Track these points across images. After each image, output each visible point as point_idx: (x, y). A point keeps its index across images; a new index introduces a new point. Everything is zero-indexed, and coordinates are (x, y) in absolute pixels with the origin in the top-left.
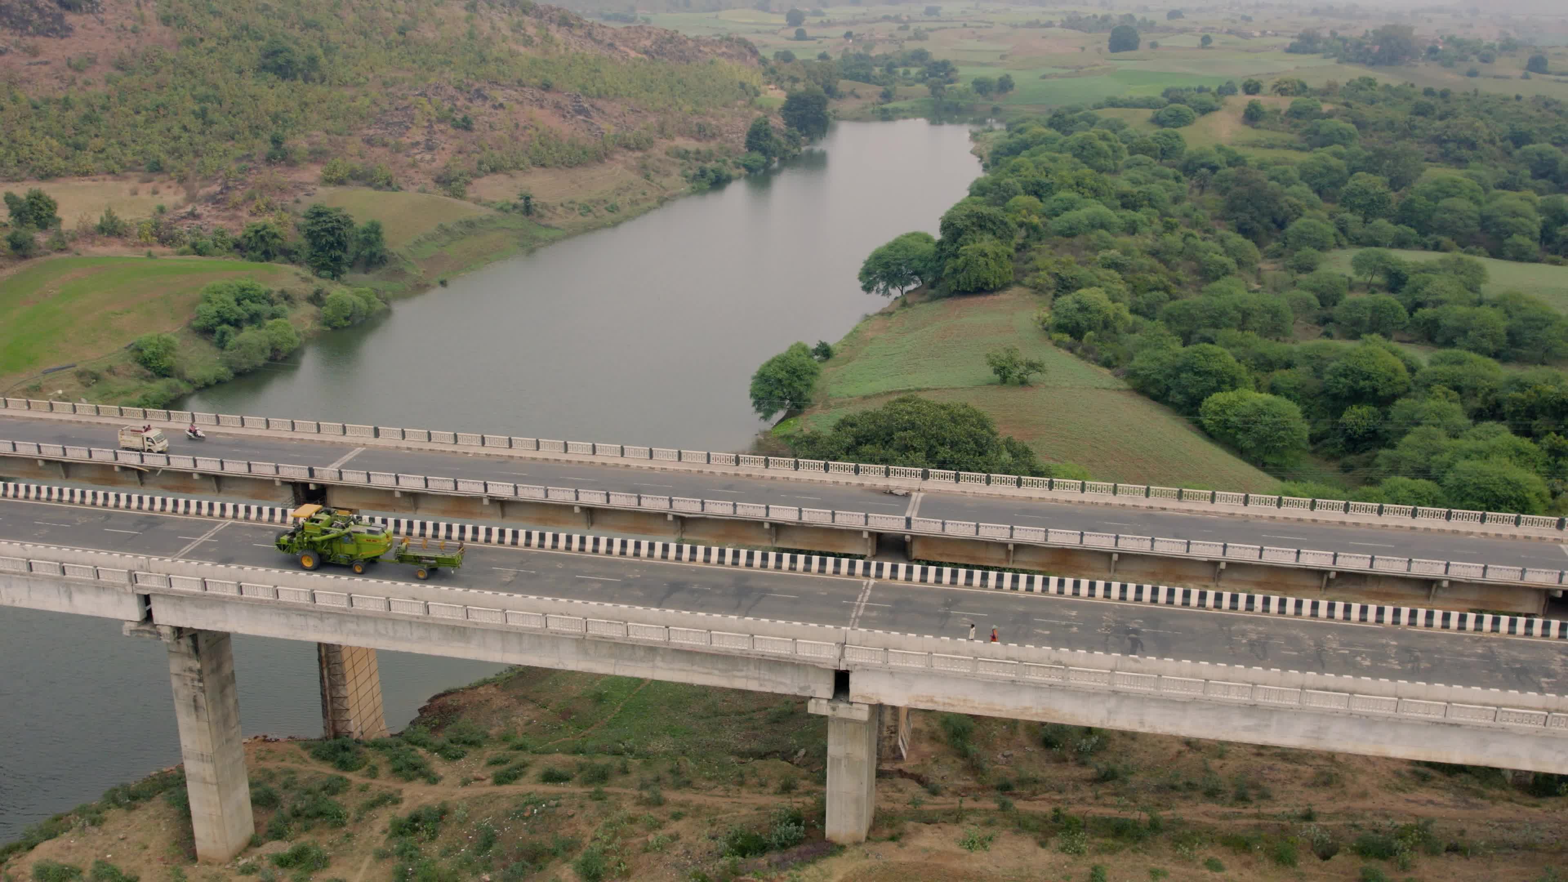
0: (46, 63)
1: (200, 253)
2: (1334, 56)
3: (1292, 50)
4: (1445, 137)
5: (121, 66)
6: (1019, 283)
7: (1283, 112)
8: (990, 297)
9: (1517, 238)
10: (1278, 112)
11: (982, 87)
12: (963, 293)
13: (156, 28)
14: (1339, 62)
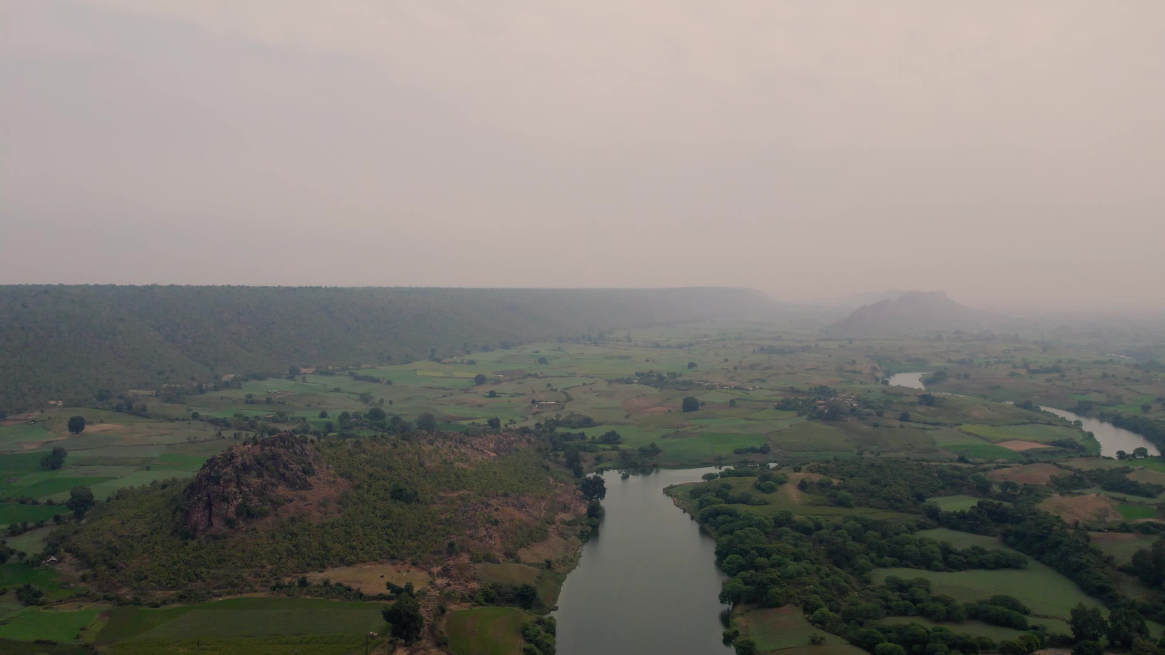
0: (311, 504)
1: (481, 605)
2: (804, 414)
3: (778, 408)
4: (889, 498)
5: (340, 503)
6: (788, 602)
7: (815, 483)
8: (780, 608)
9: (935, 563)
10: (813, 483)
11: (643, 452)
12: (770, 607)
13: (340, 480)
14: (808, 420)
